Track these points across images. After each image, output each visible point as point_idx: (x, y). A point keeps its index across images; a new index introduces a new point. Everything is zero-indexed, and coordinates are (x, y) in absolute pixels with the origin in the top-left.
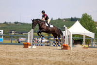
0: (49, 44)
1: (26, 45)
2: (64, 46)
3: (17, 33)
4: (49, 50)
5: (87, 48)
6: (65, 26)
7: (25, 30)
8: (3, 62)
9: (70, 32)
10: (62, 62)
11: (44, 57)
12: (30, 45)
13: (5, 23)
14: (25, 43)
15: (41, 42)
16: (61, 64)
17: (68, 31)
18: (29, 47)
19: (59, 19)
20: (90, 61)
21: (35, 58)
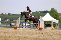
0: (30, 27)
1: (15, 28)
2: (39, 28)
3: (10, 20)
4: (30, 31)
5: (54, 29)
6: (40, 16)
7: (15, 18)
8: (1, 38)
9: (43, 20)
10: (38, 38)
11: (27, 35)
12: (18, 28)
13: (3, 14)
14: (15, 26)
15: (25, 26)
16: (38, 39)
17: (42, 19)
18: (18, 29)
19: (36, 12)
20: (56, 37)
21: (21, 35)
